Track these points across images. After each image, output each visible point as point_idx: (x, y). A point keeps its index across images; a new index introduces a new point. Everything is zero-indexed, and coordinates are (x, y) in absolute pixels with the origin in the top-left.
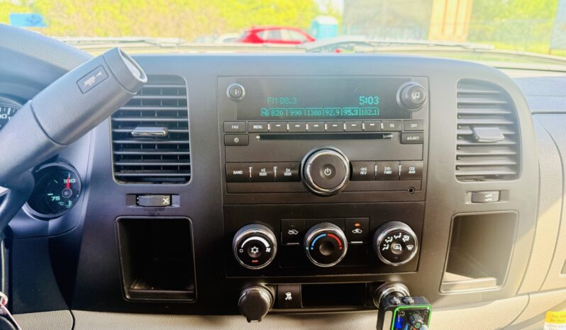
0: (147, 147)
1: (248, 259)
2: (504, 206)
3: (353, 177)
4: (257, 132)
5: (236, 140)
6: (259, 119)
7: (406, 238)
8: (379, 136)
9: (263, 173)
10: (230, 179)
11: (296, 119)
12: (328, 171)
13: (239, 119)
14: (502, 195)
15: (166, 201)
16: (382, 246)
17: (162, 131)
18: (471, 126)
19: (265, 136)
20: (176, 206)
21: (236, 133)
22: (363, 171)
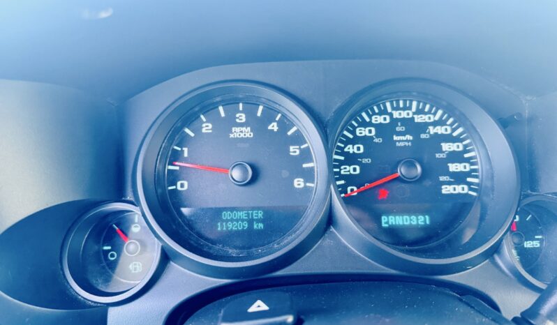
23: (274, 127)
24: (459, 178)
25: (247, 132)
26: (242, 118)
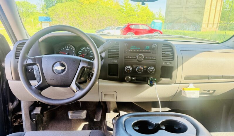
0: (113, 53)
1: (127, 71)
2: (171, 65)
3: (144, 59)
4: (130, 51)
5: (126, 52)
6: (130, 49)
7: (152, 69)
8: (150, 52)
9: (130, 58)
10: (125, 58)
11: (136, 49)
12: (140, 57)
13: (127, 49)
14: (170, 63)
15: (115, 61)
16: (149, 70)
17: (115, 51)
18: (165, 52)
19: (131, 52)
20: (117, 62)
21: (126, 51)
22: (146, 58)
23: (71, 49)
24: (92, 55)
25: (68, 49)
26: (68, 48)
